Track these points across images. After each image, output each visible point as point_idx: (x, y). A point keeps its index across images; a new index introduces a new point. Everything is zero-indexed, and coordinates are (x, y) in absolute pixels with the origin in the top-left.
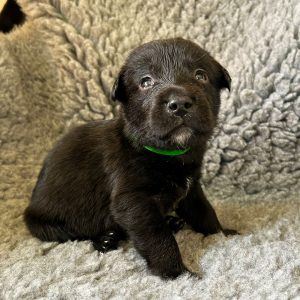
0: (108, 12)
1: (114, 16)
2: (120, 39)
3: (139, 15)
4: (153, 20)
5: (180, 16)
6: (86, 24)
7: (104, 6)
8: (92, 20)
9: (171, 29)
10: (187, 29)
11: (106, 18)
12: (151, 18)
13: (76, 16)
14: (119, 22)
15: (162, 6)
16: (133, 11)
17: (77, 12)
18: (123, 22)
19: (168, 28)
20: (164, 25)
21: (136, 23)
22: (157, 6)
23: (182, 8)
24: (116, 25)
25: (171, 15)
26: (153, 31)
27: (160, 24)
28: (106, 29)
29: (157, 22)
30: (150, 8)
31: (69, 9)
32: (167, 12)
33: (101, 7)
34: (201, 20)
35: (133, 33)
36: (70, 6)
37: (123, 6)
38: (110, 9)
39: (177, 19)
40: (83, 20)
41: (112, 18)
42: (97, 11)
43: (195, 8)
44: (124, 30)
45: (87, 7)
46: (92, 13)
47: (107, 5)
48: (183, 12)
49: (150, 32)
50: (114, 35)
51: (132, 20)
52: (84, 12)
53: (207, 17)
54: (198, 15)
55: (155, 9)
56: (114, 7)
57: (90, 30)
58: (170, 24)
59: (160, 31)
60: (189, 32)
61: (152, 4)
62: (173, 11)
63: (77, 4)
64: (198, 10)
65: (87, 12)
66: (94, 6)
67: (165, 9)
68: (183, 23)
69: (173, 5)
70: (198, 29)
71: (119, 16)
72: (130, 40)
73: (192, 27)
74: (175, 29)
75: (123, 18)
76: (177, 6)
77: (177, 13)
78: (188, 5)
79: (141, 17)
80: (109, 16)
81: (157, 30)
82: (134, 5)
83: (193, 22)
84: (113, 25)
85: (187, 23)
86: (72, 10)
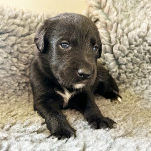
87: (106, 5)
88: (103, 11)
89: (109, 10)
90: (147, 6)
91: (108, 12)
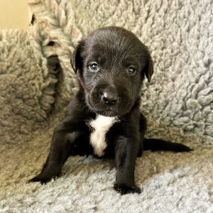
87: (67, 23)
88: (63, 31)
89: (72, 30)
91: (71, 33)
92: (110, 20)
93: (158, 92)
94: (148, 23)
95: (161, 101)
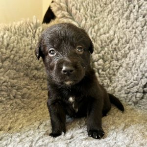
0: (94, 15)
1: (97, 17)
2: (99, 29)
3: (109, 16)
4: (116, 19)
5: (130, 16)
6: (84, 22)
7: (92, 12)
8: (86, 19)
9: (125, 23)
10: (133, 23)
11: (93, 18)
12: (115, 18)
13: (79, 18)
14: (99, 20)
15: (121, 11)
16: (106, 14)
17: (79, 15)
18: (101, 20)
19: (123, 23)
20: (121, 21)
21: (107, 21)
22: (118, 11)
23: (131, 12)
24: (97, 22)
25: (125, 15)
26: (115, 24)
27: (119, 21)
28: (92, 24)
29: (117, 20)
30: (115, 12)
31: (76, 14)
32: (123, 14)
33: (91, 13)
34: (141, 19)
35: (105, 26)
36: (76, 13)
37: (101, 11)
38: (95, 14)
39: (128, 18)
40: (82, 20)
41: (96, 18)
42: (89, 15)
43: (138, 12)
44: (101, 25)
45: (84, 13)
46: (86, 16)
47: (94, 11)
48: (132, 14)
49: (114, 25)
50: (96, 27)
51: (105, 19)
52: (83, 15)
53: (144, 17)
54: (139, 16)
55: (117, 13)
56: (97, 12)
57: (85, 25)
58: (124, 20)
59: (119, 24)
60: (134, 25)
61: (116, 10)
62: (126, 14)
63: (80, 12)
64: (139, 13)
65: (84, 16)
66: (87, 12)
67: (122, 12)
68: (130, 20)
69: (127, 10)
70: (138, 23)
71: (99, 17)
72: (103, 30)
73: (135, 22)
74: (127, 23)
75: (101, 18)
76: (129, 11)
77: (129, 15)
78: (134, 10)
79: (110, 18)
80: (94, 17)
81: (117, 24)
82: (107, 11)
83: (136, 19)
84: (96, 22)
85: (133, 20)
86: (77, 14)
90: (114, 10)
92: (110, 6)
93: (136, 54)
94: (135, 9)
95: (138, 61)
